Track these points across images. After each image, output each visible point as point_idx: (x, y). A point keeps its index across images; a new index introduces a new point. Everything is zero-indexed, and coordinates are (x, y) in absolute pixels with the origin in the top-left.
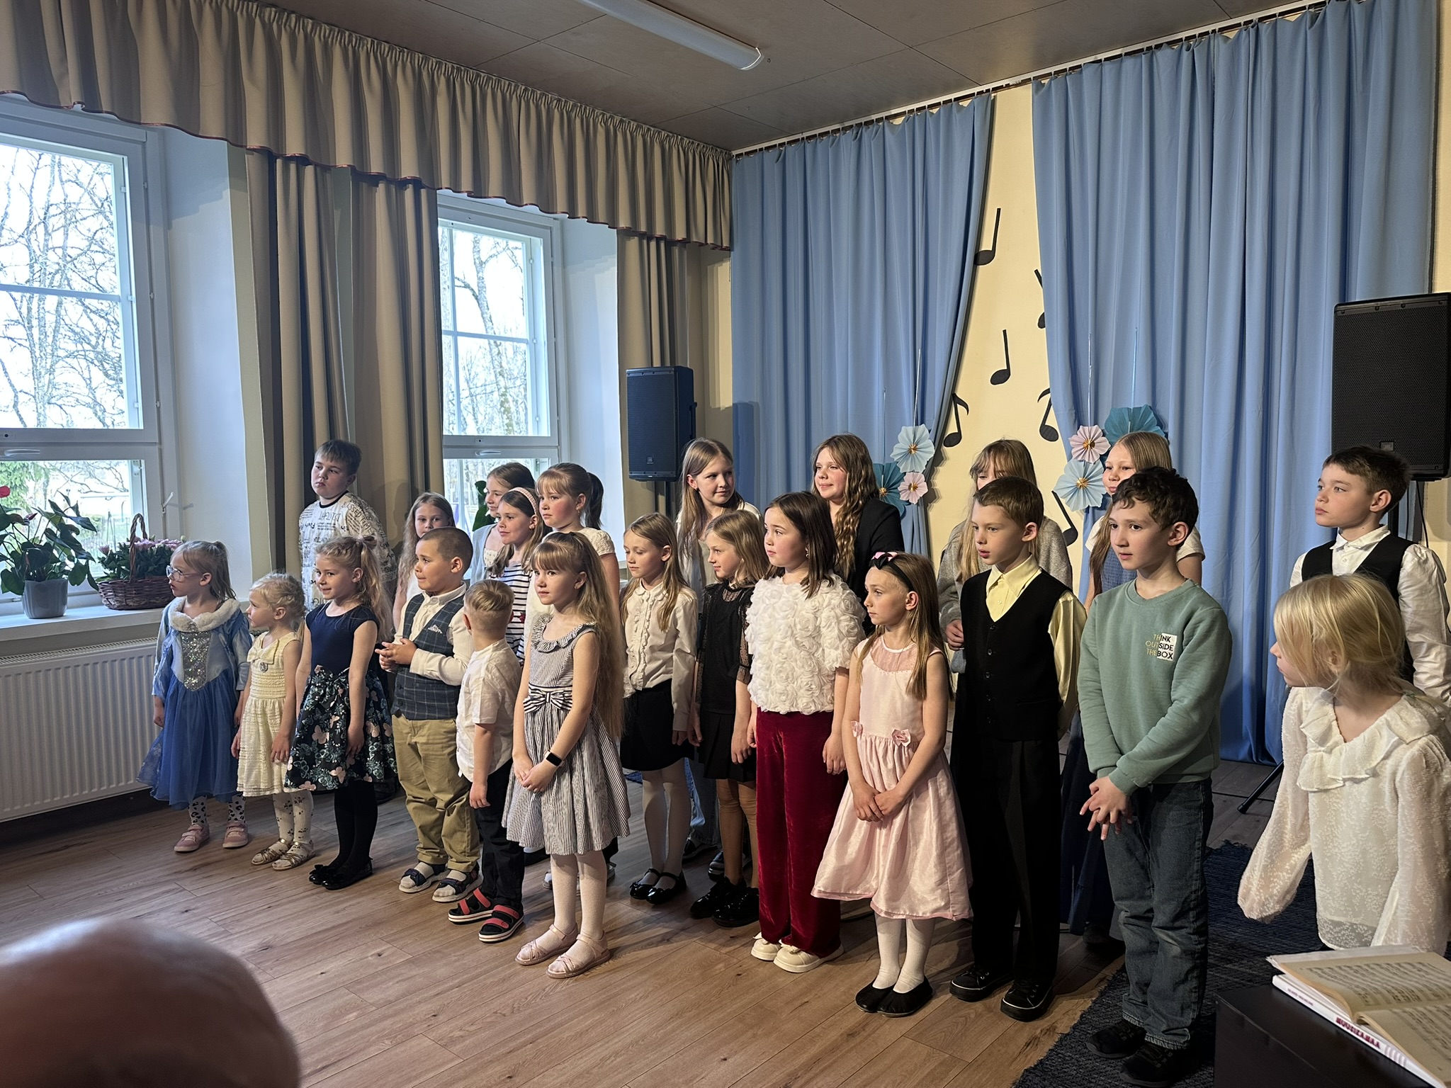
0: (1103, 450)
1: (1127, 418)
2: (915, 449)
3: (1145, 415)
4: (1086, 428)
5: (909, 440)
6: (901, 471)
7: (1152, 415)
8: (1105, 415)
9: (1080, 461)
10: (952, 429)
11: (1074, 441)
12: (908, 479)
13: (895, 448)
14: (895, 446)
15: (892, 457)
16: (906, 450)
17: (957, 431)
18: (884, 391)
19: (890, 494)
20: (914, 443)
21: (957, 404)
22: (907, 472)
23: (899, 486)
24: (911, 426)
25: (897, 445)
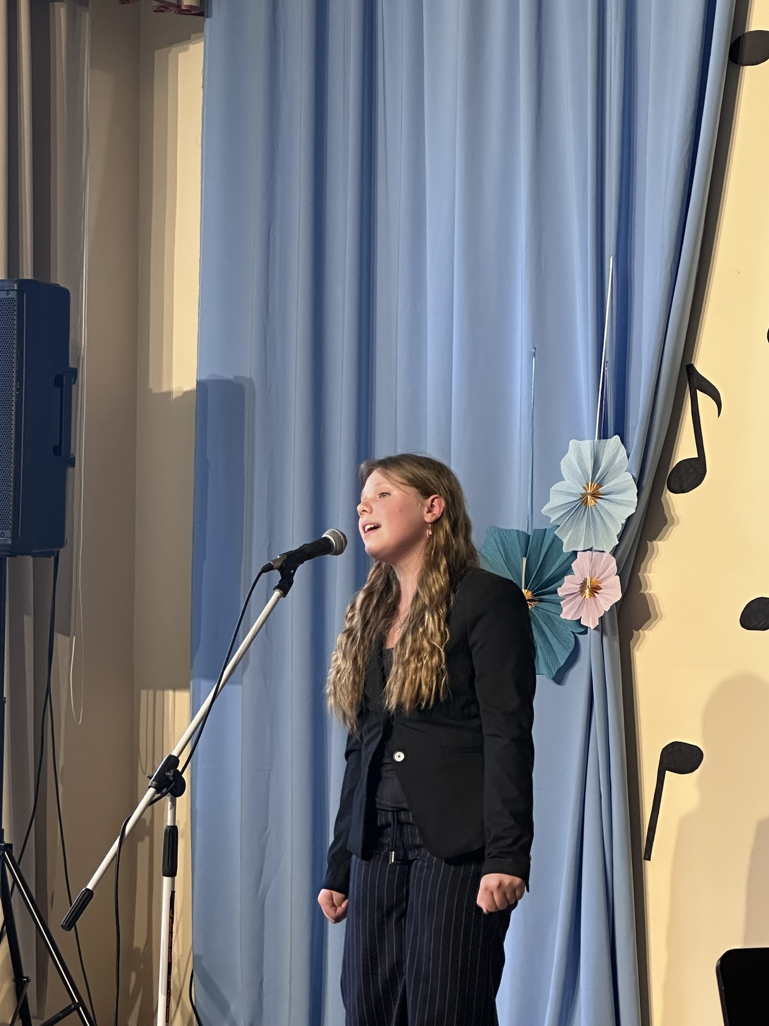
2: (595, 495)
5: (584, 473)
6: (567, 549)
10: (685, 450)
12: (581, 567)
13: (554, 491)
14: (553, 488)
15: (547, 514)
16: (577, 497)
17: (697, 457)
18: (533, 354)
19: (542, 605)
20: (594, 481)
21: (698, 391)
22: (577, 551)
23: (560, 586)
24: (590, 441)
25: (557, 486)
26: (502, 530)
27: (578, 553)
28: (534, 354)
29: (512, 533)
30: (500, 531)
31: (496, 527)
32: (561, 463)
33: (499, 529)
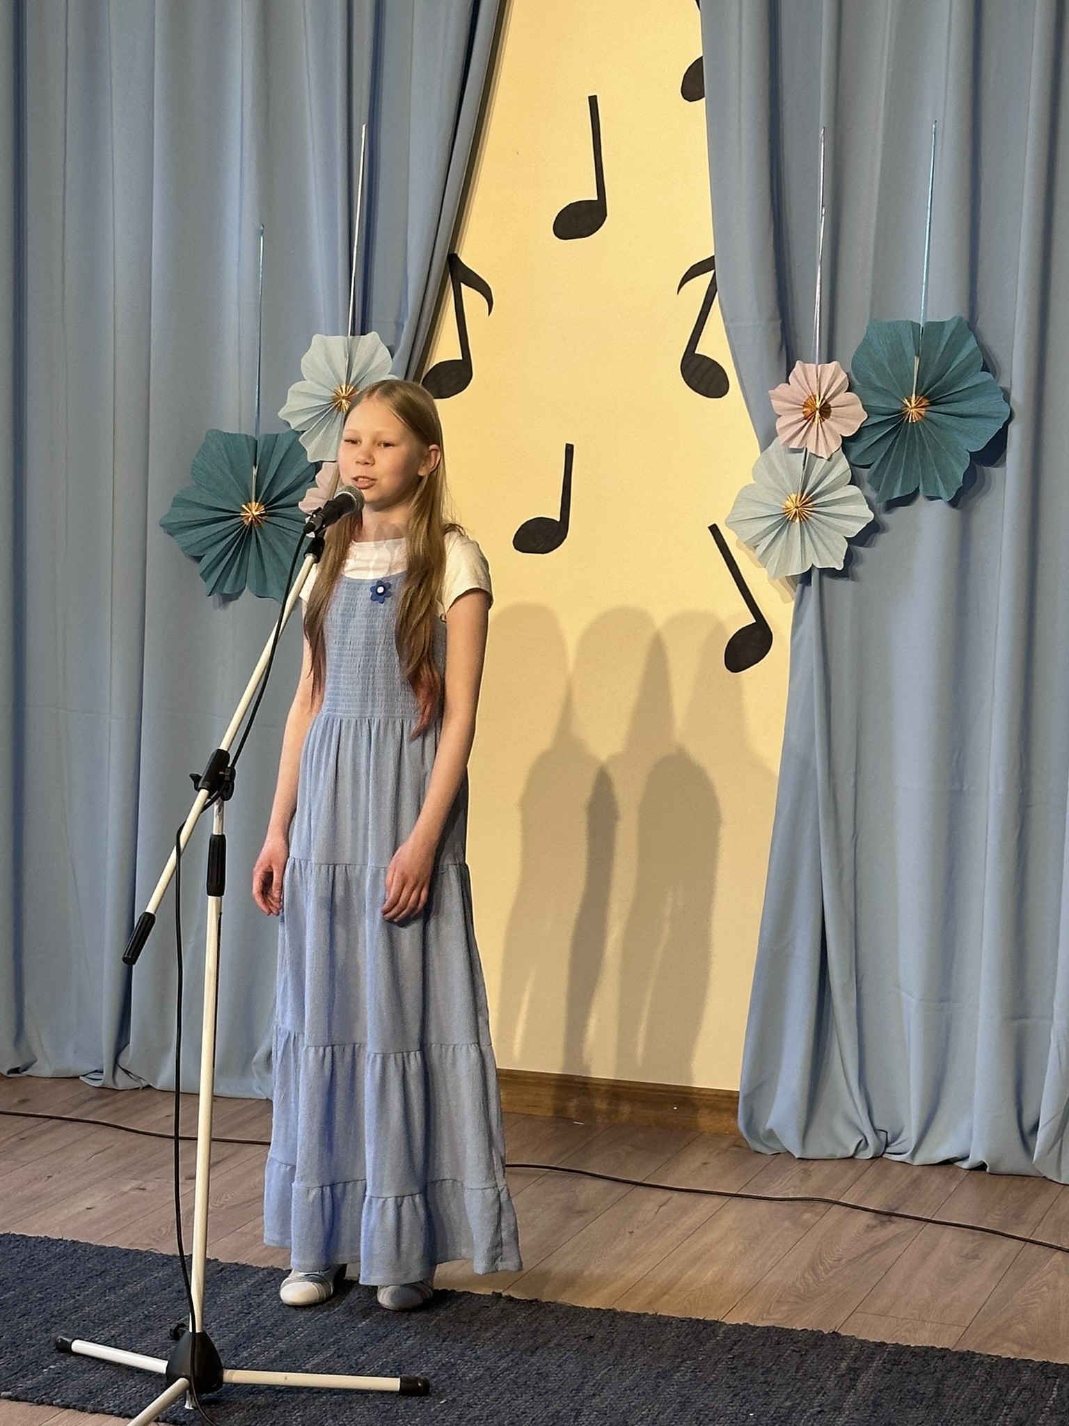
0: (847, 425)
1: (909, 348)
3: (955, 345)
4: (811, 367)
5: (335, 372)
6: (310, 458)
7: (972, 343)
8: (852, 335)
9: (795, 451)
10: (446, 349)
11: (780, 398)
13: (293, 392)
14: (291, 388)
15: (284, 419)
16: (327, 401)
17: (461, 358)
18: (260, 233)
19: (273, 519)
20: (350, 383)
21: (462, 285)
22: (322, 462)
23: (302, 501)
24: (342, 337)
25: (296, 386)
26: (224, 433)
27: (324, 464)
28: (262, 233)
29: (238, 437)
30: (220, 433)
31: (217, 430)
32: (302, 360)
33: (221, 432)
